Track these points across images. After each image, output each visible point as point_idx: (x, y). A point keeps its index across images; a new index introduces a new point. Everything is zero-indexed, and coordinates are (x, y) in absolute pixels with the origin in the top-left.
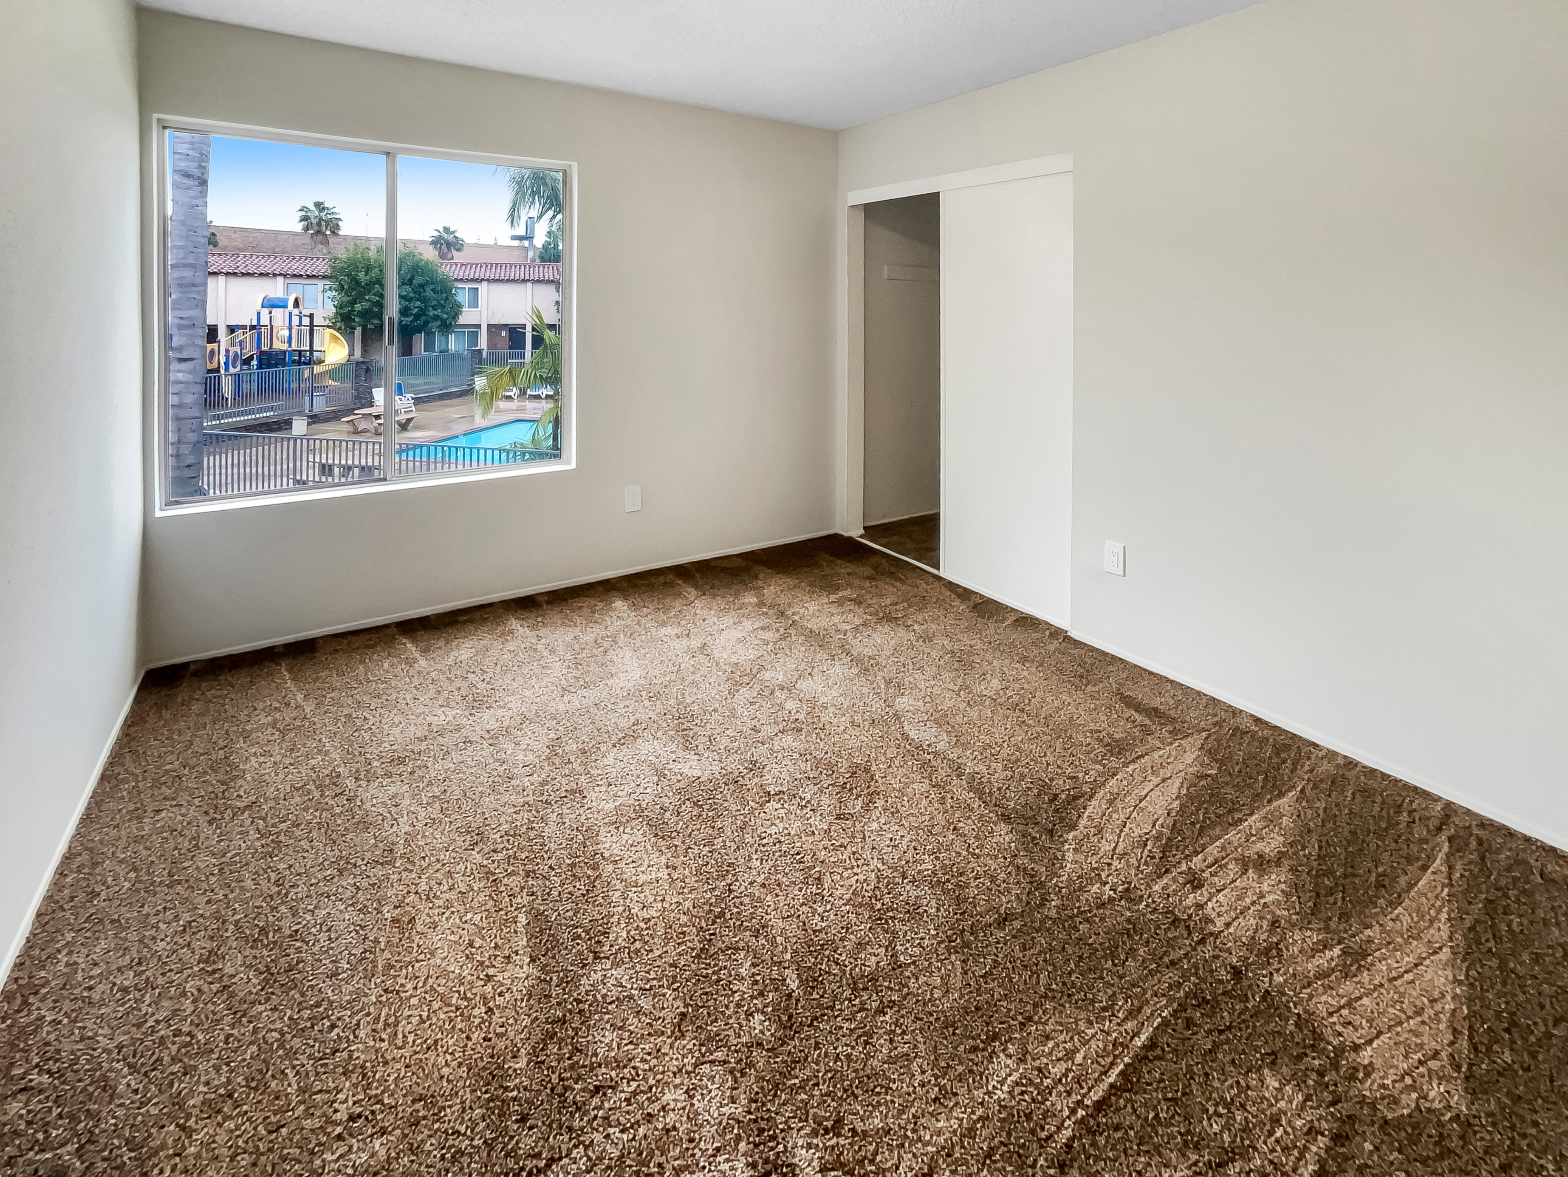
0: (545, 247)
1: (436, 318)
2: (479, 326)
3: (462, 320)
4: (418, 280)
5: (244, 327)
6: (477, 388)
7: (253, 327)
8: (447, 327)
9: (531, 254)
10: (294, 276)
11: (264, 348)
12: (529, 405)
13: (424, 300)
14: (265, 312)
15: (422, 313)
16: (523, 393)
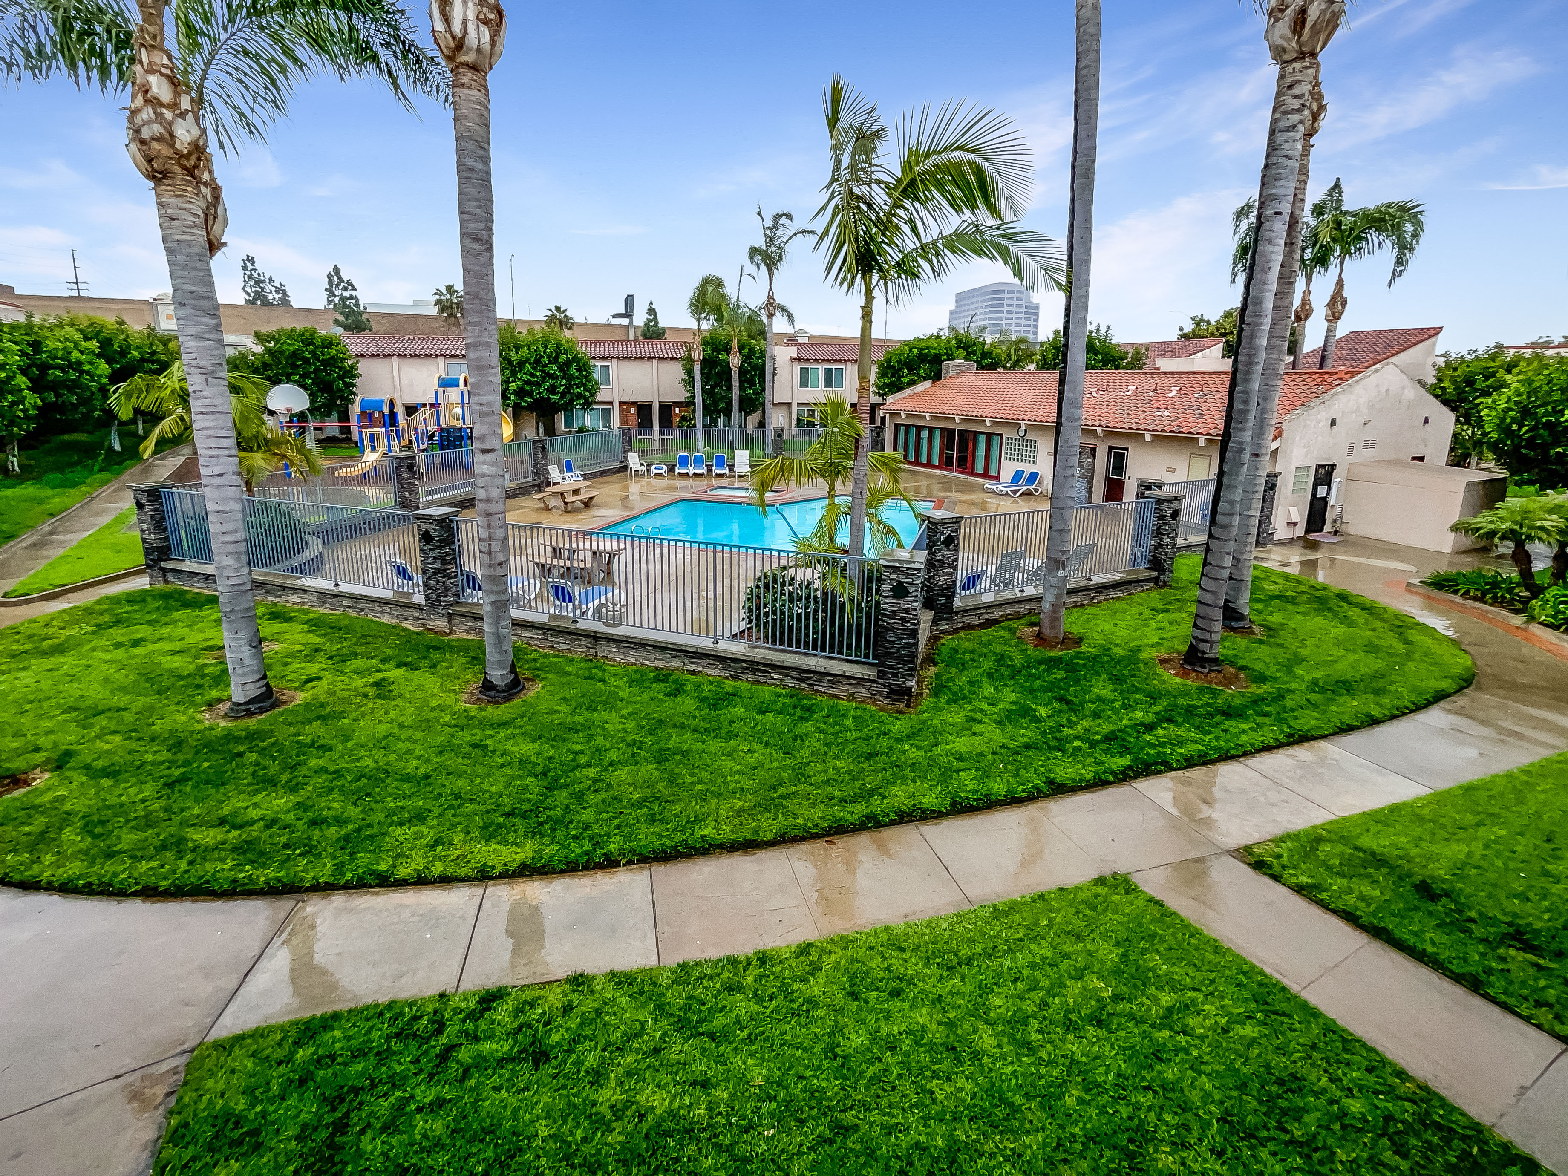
0: (647, 325)
1: (580, 396)
2: (611, 403)
3: (599, 397)
4: (563, 358)
5: (424, 405)
6: (631, 465)
7: (432, 406)
8: (588, 405)
9: (632, 332)
10: (452, 356)
11: (443, 425)
12: (681, 483)
13: (570, 378)
14: (440, 390)
15: (568, 390)
16: (671, 469)
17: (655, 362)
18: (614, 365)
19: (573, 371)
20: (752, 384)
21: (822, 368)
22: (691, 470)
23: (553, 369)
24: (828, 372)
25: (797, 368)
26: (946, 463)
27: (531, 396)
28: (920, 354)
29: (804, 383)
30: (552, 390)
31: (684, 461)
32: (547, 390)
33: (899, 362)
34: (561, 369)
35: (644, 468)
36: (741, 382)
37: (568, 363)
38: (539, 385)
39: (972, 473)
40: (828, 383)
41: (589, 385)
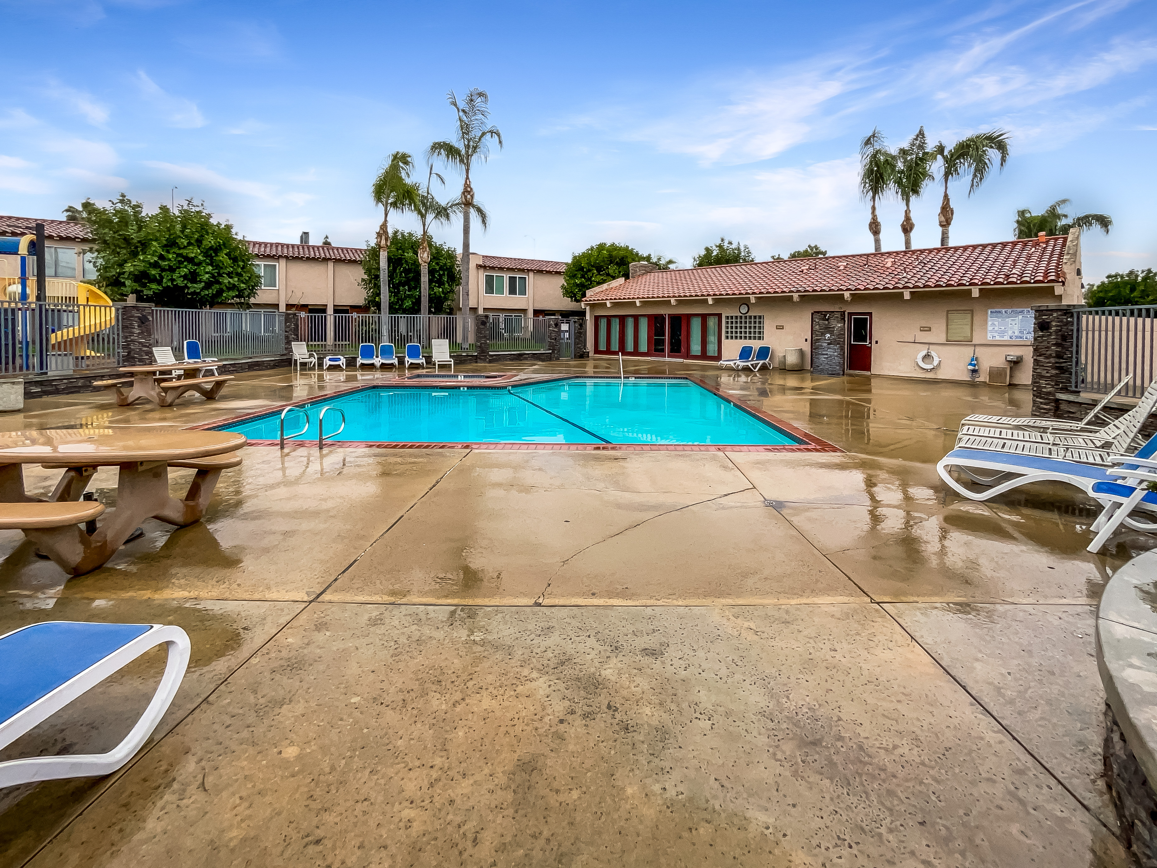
2: (276, 306)
4: (209, 242)
6: (297, 357)
12: (364, 376)
13: (218, 265)
16: (351, 361)
17: (331, 265)
18: (281, 266)
19: (223, 257)
20: (440, 283)
21: (506, 276)
22: (377, 361)
23: (194, 252)
24: (512, 280)
25: (482, 275)
26: (656, 348)
27: (159, 282)
28: (611, 256)
29: (490, 289)
30: (193, 277)
31: (368, 353)
32: (185, 277)
33: (589, 264)
34: (206, 254)
35: (314, 360)
36: (431, 281)
37: (216, 250)
38: (172, 270)
39: (688, 356)
40: (512, 291)
41: (246, 276)
